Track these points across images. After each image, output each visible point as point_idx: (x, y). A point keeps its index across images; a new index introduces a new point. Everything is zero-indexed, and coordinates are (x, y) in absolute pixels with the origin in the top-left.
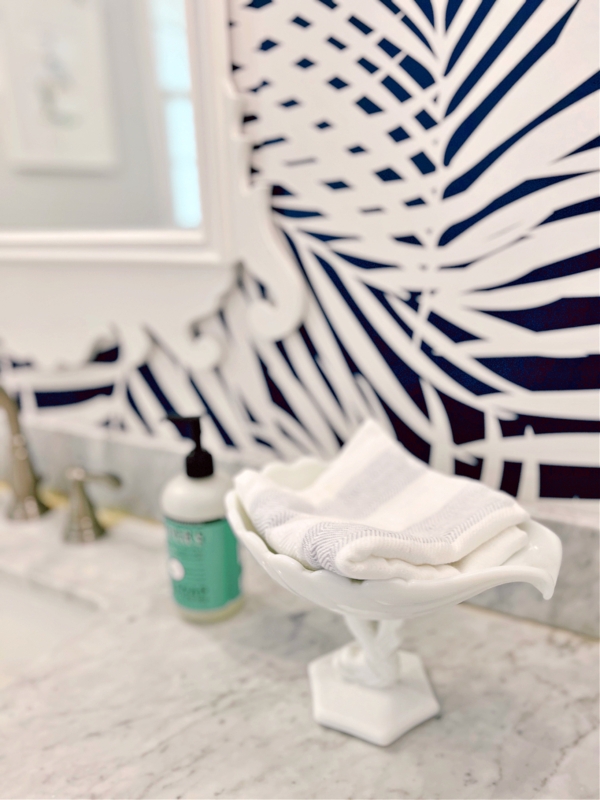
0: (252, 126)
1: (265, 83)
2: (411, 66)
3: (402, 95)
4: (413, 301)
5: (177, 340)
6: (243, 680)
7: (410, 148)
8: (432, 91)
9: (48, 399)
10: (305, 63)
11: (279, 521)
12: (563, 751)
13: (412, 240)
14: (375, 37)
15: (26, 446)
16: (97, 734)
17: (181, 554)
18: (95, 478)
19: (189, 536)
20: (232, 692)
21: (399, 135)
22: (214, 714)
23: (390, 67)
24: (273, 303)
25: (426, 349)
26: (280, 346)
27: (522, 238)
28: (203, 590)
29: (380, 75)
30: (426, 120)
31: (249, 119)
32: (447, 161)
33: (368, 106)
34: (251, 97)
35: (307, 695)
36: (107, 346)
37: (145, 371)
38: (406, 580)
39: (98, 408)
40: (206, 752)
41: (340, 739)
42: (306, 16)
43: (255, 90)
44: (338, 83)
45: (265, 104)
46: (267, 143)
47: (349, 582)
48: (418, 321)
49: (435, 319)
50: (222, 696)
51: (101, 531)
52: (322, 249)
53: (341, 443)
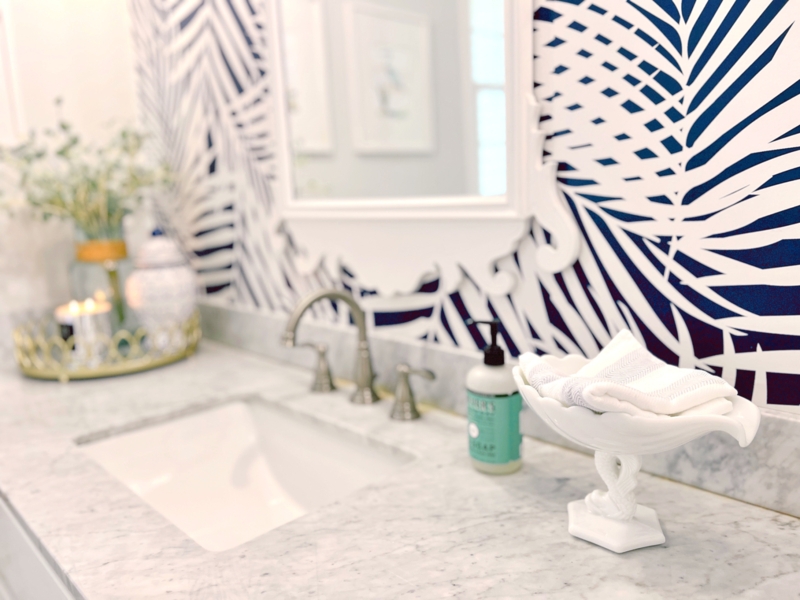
0: (546, 123)
1: (557, 94)
2: (663, 79)
3: (656, 99)
4: (664, 243)
5: (482, 274)
6: (518, 508)
7: (662, 134)
8: (679, 96)
9: (384, 319)
10: (586, 80)
11: (548, 381)
12: (763, 579)
13: (663, 200)
14: (637, 61)
15: (368, 349)
16: (419, 519)
17: (478, 418)
18: (416, 372)
19: (485, 405)
20: (509, 512)
21: (654, 126)
22: (496, 521)
23: (648, 80)
24: (555, 247)
25: (674, 280)
26: (559, 277)
27: (750, 197)
28: (492, 447)
29: (640, 86)
30: (674, 115)
31: (544, 118)
32: (690, 143)
33: (631, 107)
34: (547, 103)
35: (565, 521)
36: (430, 279)
37: (456, 298)
38: (632, 415)
39: (420, 325)
40: (490, 538)
41: (586, 545)
42: (588, 49)
43: (550, 99)
44: (609, 93)
45: (557, 109)
46: (556, 134)
47: (592, 413)
48: (667, 260)
49: (681, 258)
50: (503, 513)
51: (416, 415)
52: (594, 207)
53: (600, 347)
